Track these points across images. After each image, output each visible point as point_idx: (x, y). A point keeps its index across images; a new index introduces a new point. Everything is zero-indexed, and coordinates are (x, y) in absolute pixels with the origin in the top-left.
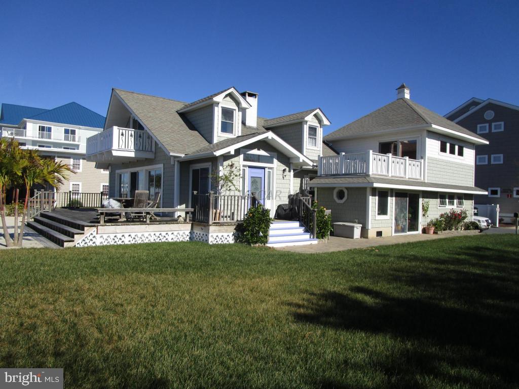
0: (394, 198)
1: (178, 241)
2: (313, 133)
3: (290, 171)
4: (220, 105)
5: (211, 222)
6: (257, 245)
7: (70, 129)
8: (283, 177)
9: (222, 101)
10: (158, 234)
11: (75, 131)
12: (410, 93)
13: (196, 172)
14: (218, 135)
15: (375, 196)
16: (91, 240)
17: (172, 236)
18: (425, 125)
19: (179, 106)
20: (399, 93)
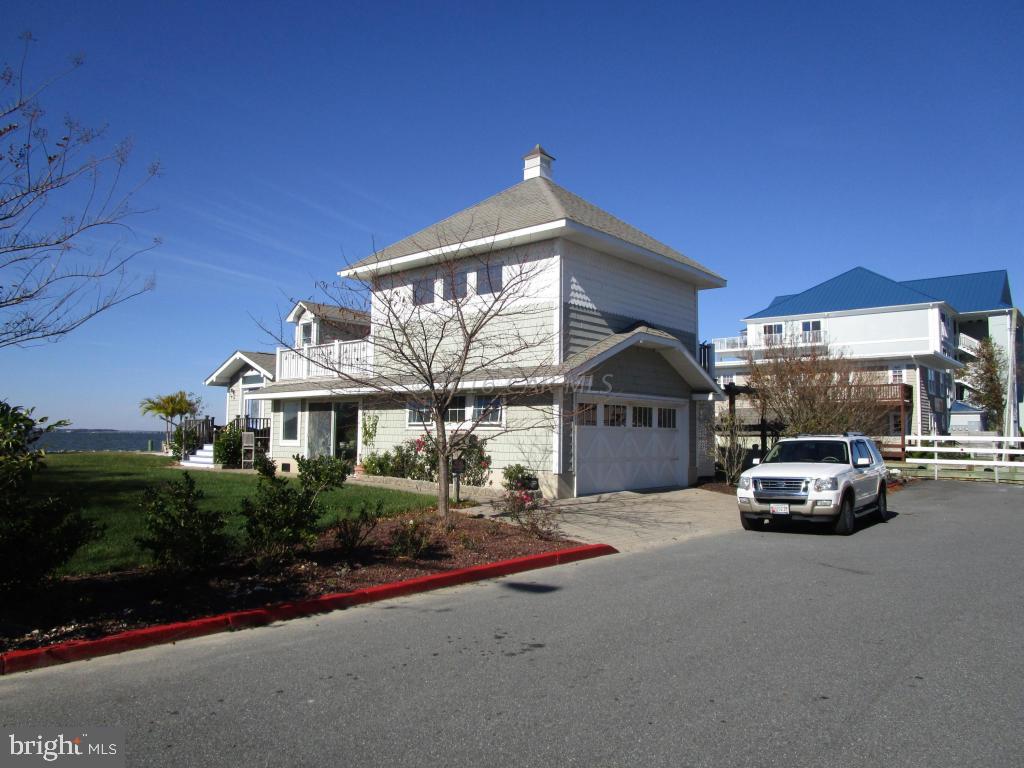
0: (307, 413)
7: (811, 321)
11: (819, 323)
15: (279, 411)
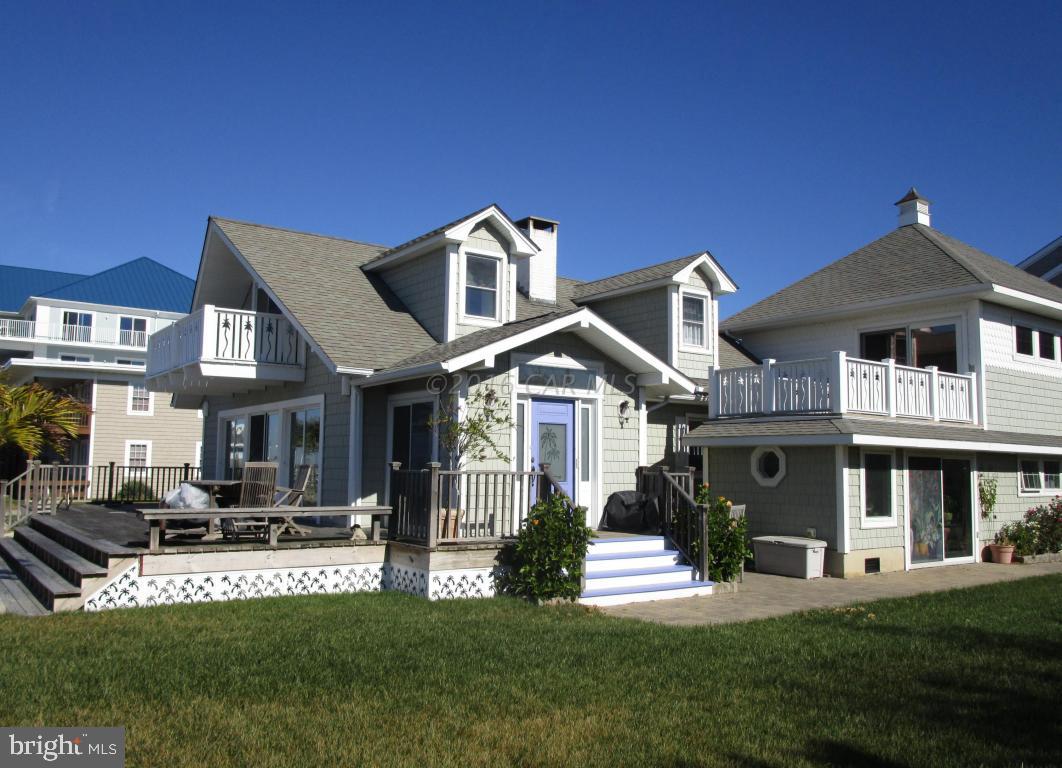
0: (906, 472)
1: (351, 590)
2: (693, 312)
3: (637, 408)
4: (463, 249)
5: (433, 543)
6: (554, 601)
7: (134, 317)
8: (622, 423)
9: (468, 239)
10: (298, 573)
11: (144, 322)
12: (930, 211)
13: (401, 413)
14: (459, 321)
15: (858, 467)
16: (125, 592)
17: (337, 579)
18: (977, 286)
19: (368, 255)
20: (902, 213)
